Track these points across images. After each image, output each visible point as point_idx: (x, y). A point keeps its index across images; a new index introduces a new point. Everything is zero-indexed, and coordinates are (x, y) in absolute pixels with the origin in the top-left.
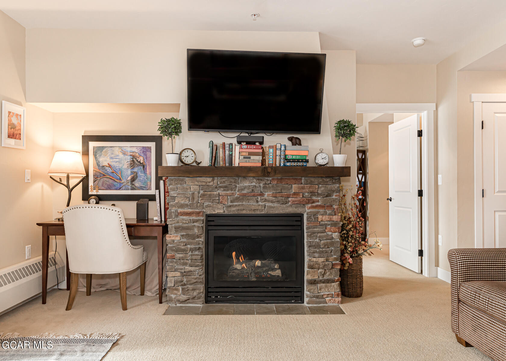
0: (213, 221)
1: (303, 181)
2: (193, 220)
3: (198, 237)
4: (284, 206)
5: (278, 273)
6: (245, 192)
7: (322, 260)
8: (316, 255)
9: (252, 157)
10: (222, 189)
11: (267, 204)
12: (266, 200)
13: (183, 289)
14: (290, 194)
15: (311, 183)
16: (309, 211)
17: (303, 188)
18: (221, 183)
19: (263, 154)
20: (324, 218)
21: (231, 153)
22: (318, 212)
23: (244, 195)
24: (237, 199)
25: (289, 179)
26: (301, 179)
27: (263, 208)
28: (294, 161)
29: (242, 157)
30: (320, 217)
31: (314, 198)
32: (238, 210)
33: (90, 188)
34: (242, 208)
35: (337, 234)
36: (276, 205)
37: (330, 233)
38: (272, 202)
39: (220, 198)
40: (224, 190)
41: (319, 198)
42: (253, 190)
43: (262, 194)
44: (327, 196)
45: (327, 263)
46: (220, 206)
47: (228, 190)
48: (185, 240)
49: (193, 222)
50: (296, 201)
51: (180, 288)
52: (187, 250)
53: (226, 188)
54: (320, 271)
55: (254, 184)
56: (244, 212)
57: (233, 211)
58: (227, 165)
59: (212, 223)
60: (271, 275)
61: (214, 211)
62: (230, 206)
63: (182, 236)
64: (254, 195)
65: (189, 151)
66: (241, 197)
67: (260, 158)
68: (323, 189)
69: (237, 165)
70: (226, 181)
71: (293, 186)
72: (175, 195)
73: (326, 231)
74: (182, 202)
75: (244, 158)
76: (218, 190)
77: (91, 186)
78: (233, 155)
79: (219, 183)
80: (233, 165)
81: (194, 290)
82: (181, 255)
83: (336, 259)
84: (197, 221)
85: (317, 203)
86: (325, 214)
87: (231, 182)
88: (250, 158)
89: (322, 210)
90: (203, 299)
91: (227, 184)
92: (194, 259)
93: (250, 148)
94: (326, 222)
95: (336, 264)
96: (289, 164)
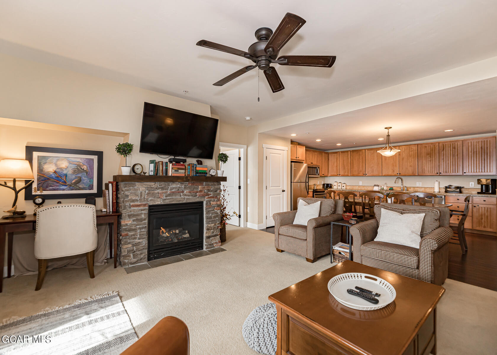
1: (204, 184)
2: (141, 209)
3: (145, 220)
4: (195, 198)
5: (187, 235)
6: (173, 190)
7: (213, 225)
8: (210, 223)
9: (180, 171)
10: (160, 189)
11: (186, 197)
12: (186, 195)
13: (133, 255)
14: (198, 191)
15: (208, 185)
16: (207, 199)
17: (204, 188)
18: (159, 186)
19: (185, 169)
20: (214, 203)
21: (167, 168)
22: (211, 200)
23: (173, 192)
24: (169, 195)
25: (197, 183)
26: (203, 183)
27: (184, 200)
28: (200, 173)
29: (173, 171)
30: (212, 202)
31: (209, 193)
32: (170, 201)
33: (33, 189)
34: (172, 200)
35: (219, 211)
36: (190, 197)
37: (216, 211)
38: (189, 196)
39: (159, 195)
40: (162, 190)
41: (212, 193)
42: (178, 189)
43: (183, 192)
44: (215, 192)
45: (215, 226)
46: (159, 200)
47: (164, 190)
48: (135, 223)
49: (141, 211)
50: (200, 195)
51: (132, 255)
52: (137, 229)
53: (162, 189)
54: (212, 231)
55: (179, 186)
56: (173, 203)
57: (167, 202)
58: (164, 175)
59: (153, 210)
60: (183, 237)
61: (155, 203)
62: (165, 199)
63: (134, 220)
64: (179, 192)
65: (139, 165)
66: (171, 194)
67: (183, 171)
68: (213, 188)
69: (170, 175)
70: (163, 184)
71: (199, 186)
72: (129, 194)
73: (215, 209)
74: (134, 198)
75: (175, 171)
76: (158, 190)
77: (35, 188)
78: (168, 169)
79: (158, 186)
80: (168, 175)
81: (141, 254)
82: (133, 233)
83: (219, 224)
84: (144, 210)
85: (210, 196)
86: (214, 201)
87: (166, 185)
88: (178, 171)
89: (212, 199)
90: (146, 259)
91: (163, 186)
92: (142, 234)
93: (178, 166)
94: (215, 205)
95: (219, 226)
96: (198, 175)
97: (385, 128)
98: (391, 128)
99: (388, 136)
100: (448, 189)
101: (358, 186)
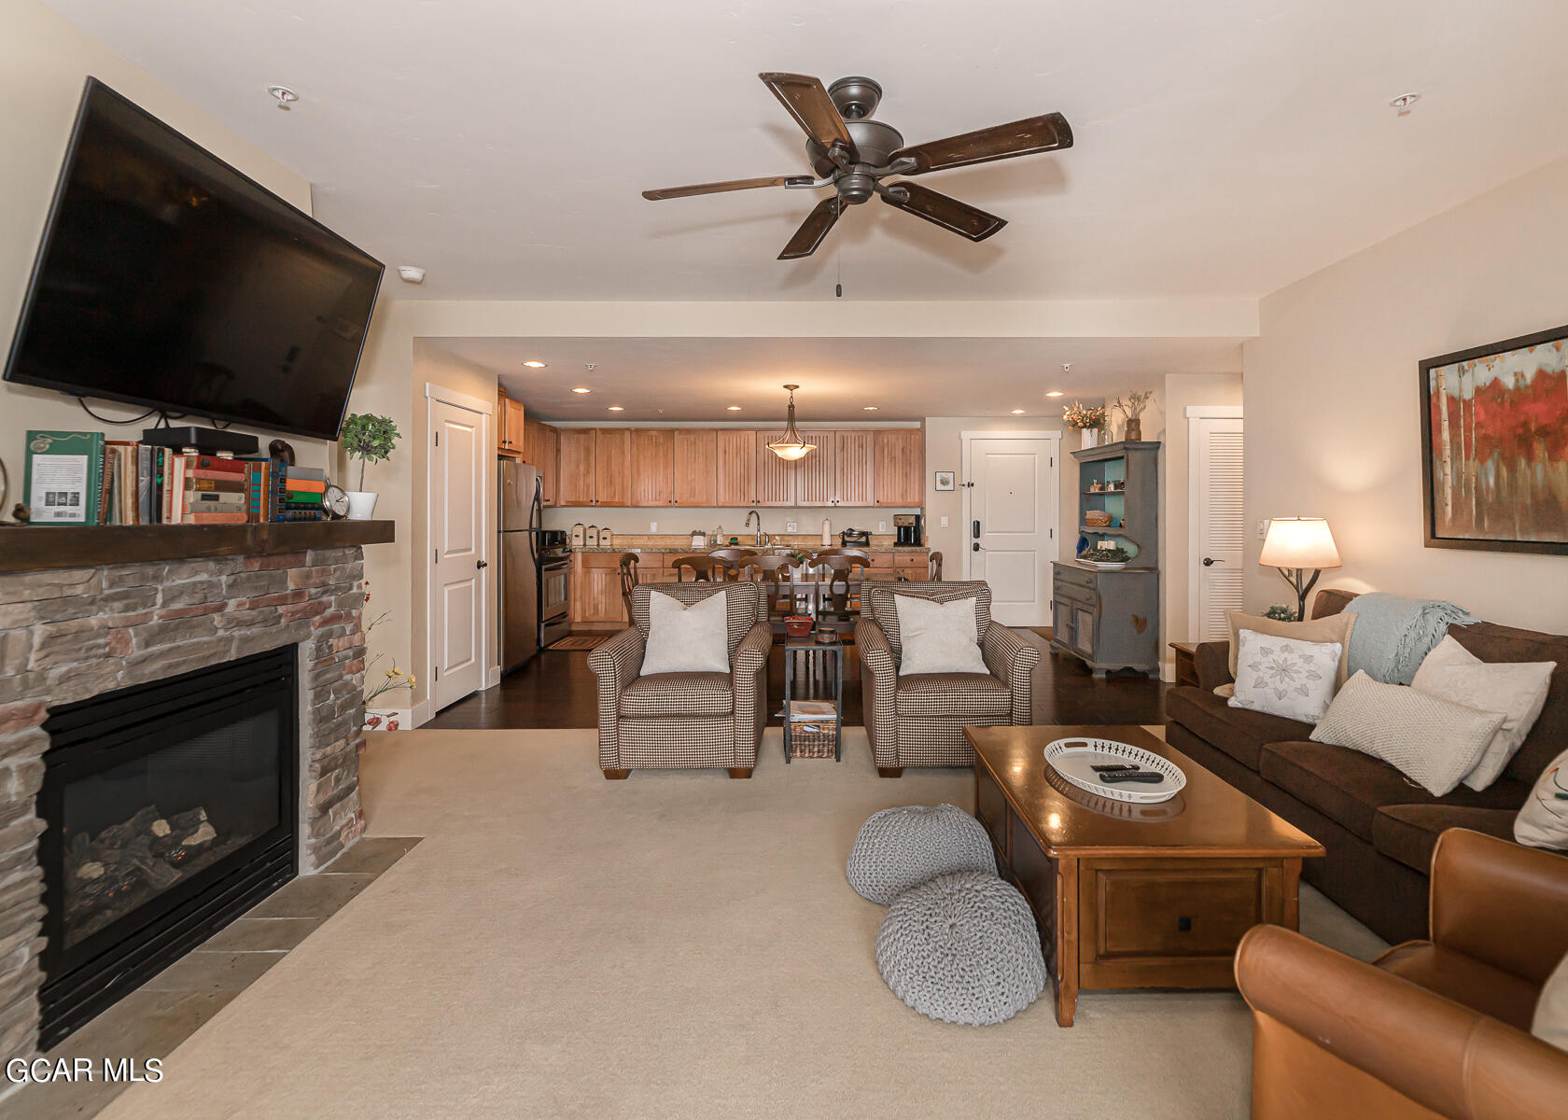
1: (308, 559)
2: (5, 744)
3: (23, 809)
4: (273, 629)
6: (177, 606)
7: (342, 742)
9: (225, 497)
10: (118, 605)
11: (237, 633)
12: (234, 623)
14: (286, 597)
15: (324, 562)
16: (316, 632)
17: (308, 576)
18: (111, 586)
20: (340, 644)
21: (158, 480)
22: (332, 631)
23: (180, 616)
24: (162, 632)
25: (282, 555)
26: (305, 554)
27: (230, 647)
28: (298, 506)
29: (193, 496)
30: (335, 642)
31: (325, 599)
32: (170, 666)
34: (177, 658)
36: (255, 630)
37: (350, 675)
38: (251, 624)
39: (108, 639)
40: (122, 609)
41: (333, 598)
42: (201, 597)
43: (223, 607)
44: (346, 591)
45: (348, 749)
46: (111, 668)
47: (136, 608)
49: (7, 755)
50: (297, 612)
53: (128, 601)
55: (203, 577)
56: (183, 670)
57: (153, 671)
58: (144, 521)
61: (88, 688)
62: (141, 660)
64: (205, 609)
66: (172, 625)
67: (240, 499)
68: (338, 574)
69: (177, 519)
70: (130, 575)
71: (291, 572)
73: (344, 671)
75: (204, 498)
76: (100, 609)
78: (166, 487)
79: (104, 584)
80: (165, 522)
83: (356, 735)
84: (24, 746)
85: (329, 612)
86: (343, 632)
87: (144, 578)
88: (216, 498)
89: (336, 627)
91: (131, 582)
93: (214, 469)
94: (344, 652)
95: (359, 744)
96: (290, 514)
97: (785, 387)
98: (797, 387)
99: (791, 407)
100: (847, 539)
101: (646, 537)
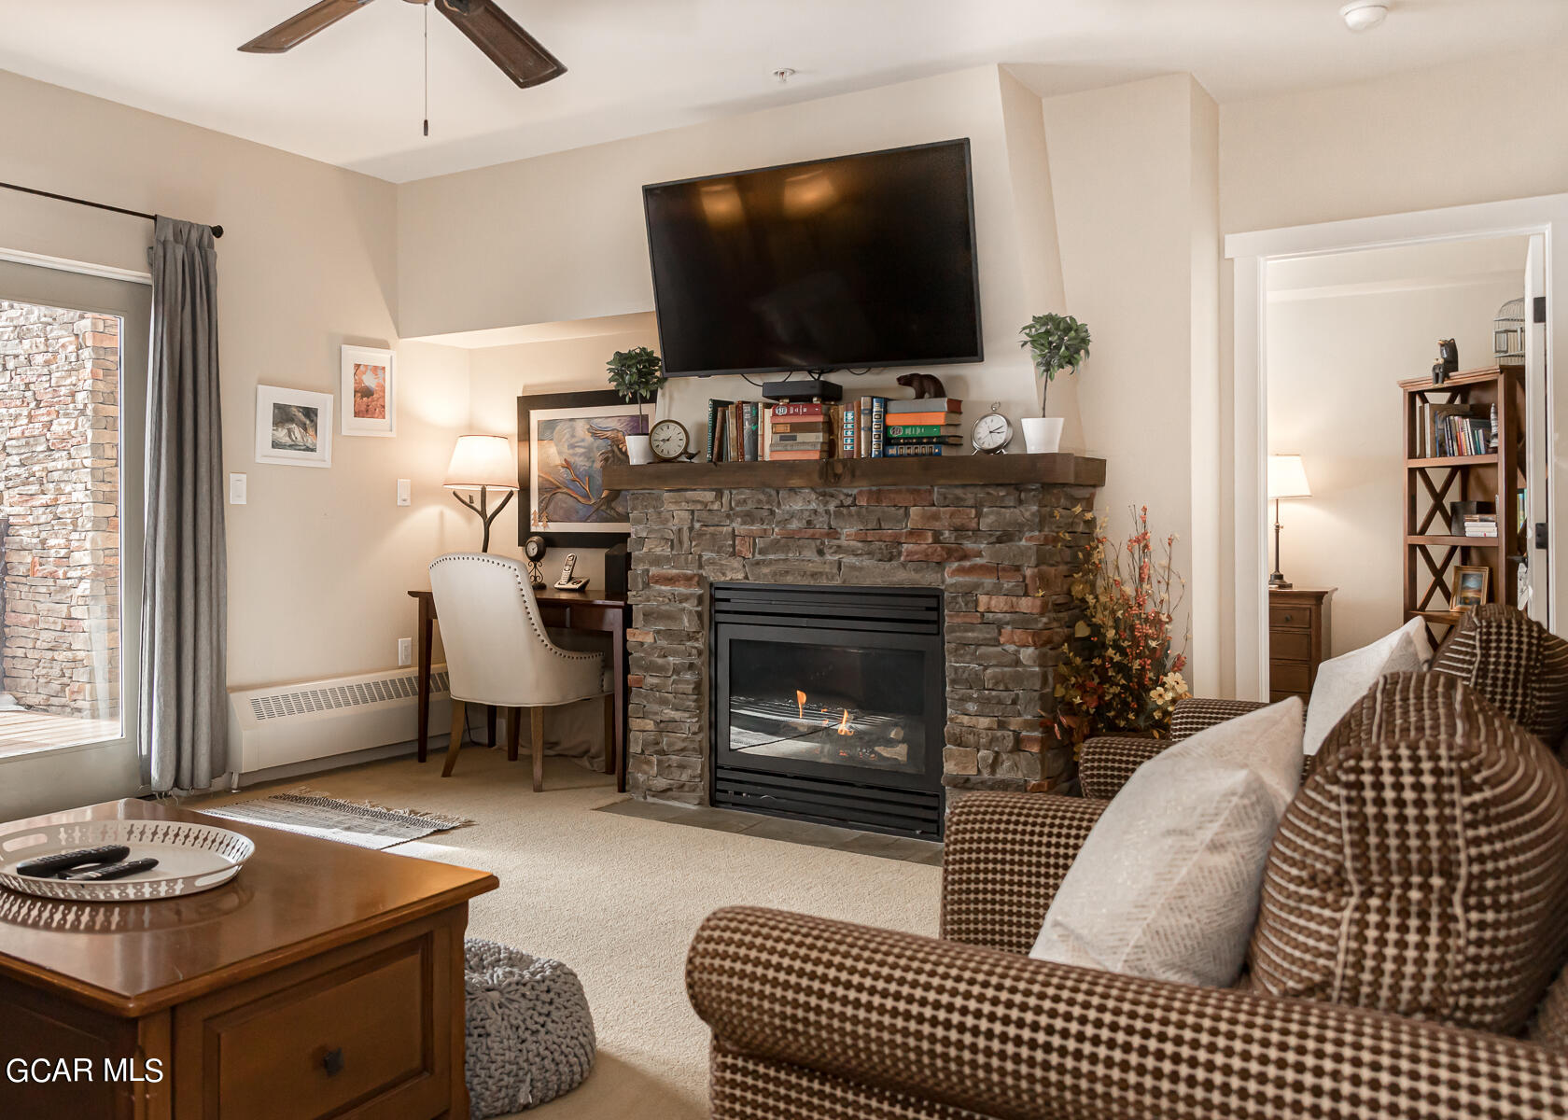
0: (728, 600)
1: (935, 496)
2: (679, 594)
3: (690, 637)
4: (887, 565)
5: (899, 752)
6: (792, 526)
7: (984, 722)
8: (972, 707)
9: (801, 437)
10: (740, 519)
11: (848, 560)
12: (839, 549)
13: (659, 762)
14: (902, 535)
15: (958, 502)
16: (953, 580)
17: (936, 517)
18: (737, 505)
19: (830, 427)
20: (993, 603)
21: (754, 428)
22: (977, 586)
23: (790, 537)
24: (775, 546)
25: (899, 492)
26: (931, 492)
27: (835, 571)
28: (908, 441)
29: (777, 438)
30: (983, 599)
31: (969, 545)
32: (776, 574)
33: (533, 514)
34: (782, 567)
35: (1031, 650)
36: (866, 562)
37: (1011, 648)
38: (857, 554)
39: (737, 542)
40: (744, 523)
41: (982, 546)
42: (809, 522)
43: (833, 533)
44: (999, 541)
45: (999, 733)
46: (736, 563)
47: (752, 523)
48: (663, 643)
49: (680, 602)
50: (916, 553)
51: (654, 759)
52: (668, 670)
53: (749, 517)
54: (982, 753)
55: (813, 506)
56: (789, 580)
57: (764, 576)
58: (747, 457)
59: (723, 606)
60: (880, 755)
61: (724, 574)
62: (758, 563)
63: (658, 632)
64: (814, 535)
65: (672, 426)
66: (783, 541)
67: (818, 437)
68: (991, 519)
69: (767, 458)
70: (745, 497)
71: (913, 510)
72: (644, 535)
73: (1002, 640)
74: (658, 551)
75: (783, 439)
76: (732, 521)
77: (535, 512)
78: (760, 433)
79: (733, 504)
80: (759, 459)
81: (682, 767)
82: (655, 681)
83: (1029, 725)
84: (685, 598)
85: (978, 561)
86: (996, 590)
87: (759, 501)
88: (794, 438)
89: (989, 581)
90: (702, 790)
91: (750, 506)
92: (681, 691)
93: (795, 414)
94: (1000, 616)
95: (1030, 739)
96: (892, 451)
